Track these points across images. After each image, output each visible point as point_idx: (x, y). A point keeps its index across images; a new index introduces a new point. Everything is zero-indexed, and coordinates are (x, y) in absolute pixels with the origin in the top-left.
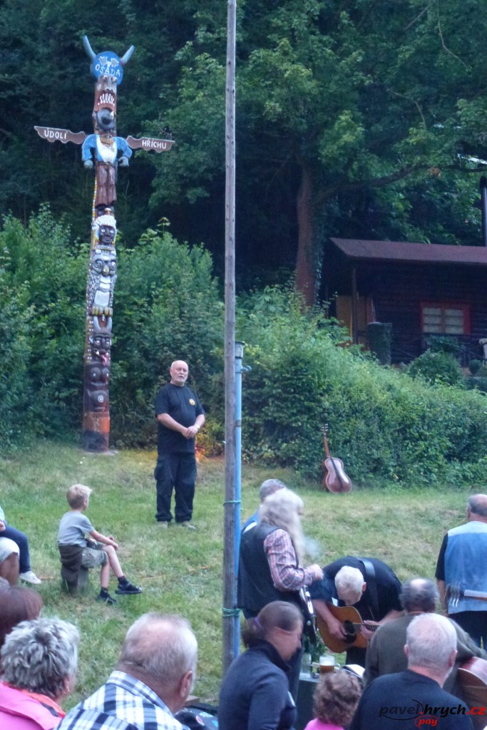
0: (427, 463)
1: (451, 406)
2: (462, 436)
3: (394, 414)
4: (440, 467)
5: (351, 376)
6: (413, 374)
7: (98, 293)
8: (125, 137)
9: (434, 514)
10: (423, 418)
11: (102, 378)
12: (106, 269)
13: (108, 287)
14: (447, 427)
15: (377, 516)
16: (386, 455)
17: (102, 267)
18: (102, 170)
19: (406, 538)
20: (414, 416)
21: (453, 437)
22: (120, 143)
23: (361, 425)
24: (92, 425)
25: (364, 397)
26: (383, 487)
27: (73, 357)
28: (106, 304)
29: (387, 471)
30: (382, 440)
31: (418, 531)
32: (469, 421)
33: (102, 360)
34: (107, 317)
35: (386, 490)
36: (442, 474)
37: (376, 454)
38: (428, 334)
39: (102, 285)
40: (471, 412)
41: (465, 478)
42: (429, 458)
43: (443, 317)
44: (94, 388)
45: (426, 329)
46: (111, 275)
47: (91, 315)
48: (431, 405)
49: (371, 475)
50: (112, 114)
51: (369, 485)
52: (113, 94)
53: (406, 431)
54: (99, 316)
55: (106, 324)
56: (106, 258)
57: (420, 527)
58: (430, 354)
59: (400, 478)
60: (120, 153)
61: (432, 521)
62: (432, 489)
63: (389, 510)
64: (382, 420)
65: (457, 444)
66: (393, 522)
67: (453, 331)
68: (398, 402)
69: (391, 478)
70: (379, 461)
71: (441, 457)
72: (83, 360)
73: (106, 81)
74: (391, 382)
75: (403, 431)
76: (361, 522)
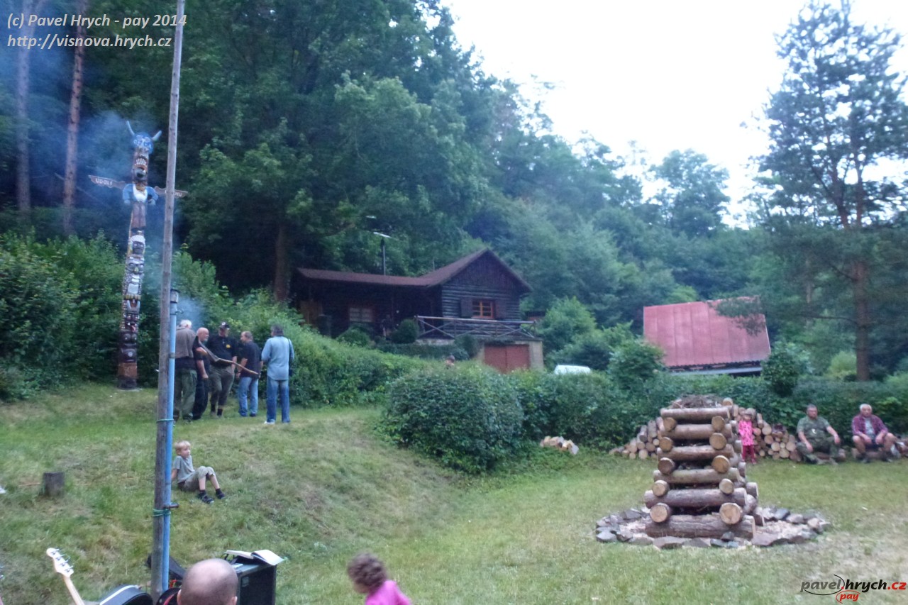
0: (347, 393)
1: (362, 359)
2: (368, 376)
3: (327, 363)
4: (355, 395)
5: (300, 340)
6: (340, 341)
7: (131, 285)
8: (153, 187)
9: (348, 424)
10: (345, 366)
11: (131, 341)
12: (137, 270)
13: (138, 281)
14: (359, 371)
15: (311, 426)
16: (322, 388)
17: (133, 268)
18: (137, 207)
19: (328, 439)
20: (339, 364)
21: (362, 377)
22: (149, 190)
23: (306, 370)
24: (123, 371)
25: (308, 353)
26: (320, 407)
27: (113, 327)
28: (136, 292)
29: (322, 398)
30: (319, 379)
31: (337, 435)
32: (372, 368)
33: (132, 329)
34: (136, 301)
35: (321, 410)
36: (356, 400)
37: (315, 388)
38: (352, 322)
39: (133, 280)
40: (373, 362)
41: (370, 401)
42: (348, 389)
43: (360, 313)
44: (126, 347)
45: (351, 320)
46: (140, 274)
47: (126, 299)
48: (350, 358)
49: (312, 401)
50: (145, 171)
51: (310, 407)
52: (145, 159)
53: (333, 374)
54: (131, 300)
55: (135, 305)
56: (137, 262)
57: (338, 432)
58: (351, 330)
59: (330, 402)
60: (150, 197)
61: (347, 429)
62: (349, 408)
63: (319, 422)
64: (319, 367)
65: (365, 381)
66: (321, 430)
67: (366, 320)
68: (329, 356)
69: (325, 403)
70: (317, 392)
71: (356, 389)
72: (119, 329)
73: (140, 150)
74: (325, 344)
75: (332, 374)
76: (300, 430)
